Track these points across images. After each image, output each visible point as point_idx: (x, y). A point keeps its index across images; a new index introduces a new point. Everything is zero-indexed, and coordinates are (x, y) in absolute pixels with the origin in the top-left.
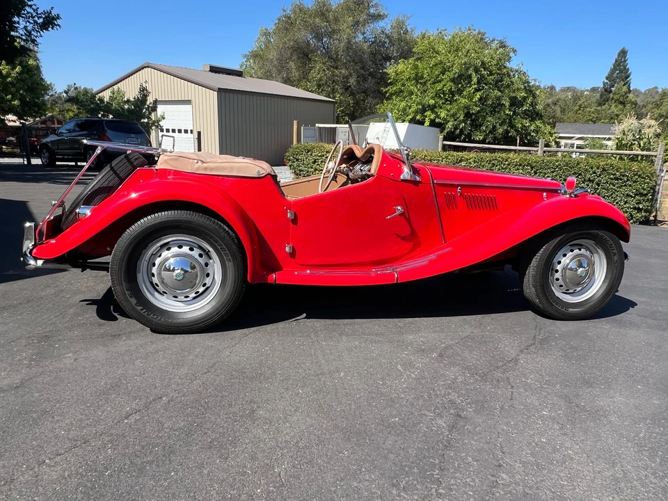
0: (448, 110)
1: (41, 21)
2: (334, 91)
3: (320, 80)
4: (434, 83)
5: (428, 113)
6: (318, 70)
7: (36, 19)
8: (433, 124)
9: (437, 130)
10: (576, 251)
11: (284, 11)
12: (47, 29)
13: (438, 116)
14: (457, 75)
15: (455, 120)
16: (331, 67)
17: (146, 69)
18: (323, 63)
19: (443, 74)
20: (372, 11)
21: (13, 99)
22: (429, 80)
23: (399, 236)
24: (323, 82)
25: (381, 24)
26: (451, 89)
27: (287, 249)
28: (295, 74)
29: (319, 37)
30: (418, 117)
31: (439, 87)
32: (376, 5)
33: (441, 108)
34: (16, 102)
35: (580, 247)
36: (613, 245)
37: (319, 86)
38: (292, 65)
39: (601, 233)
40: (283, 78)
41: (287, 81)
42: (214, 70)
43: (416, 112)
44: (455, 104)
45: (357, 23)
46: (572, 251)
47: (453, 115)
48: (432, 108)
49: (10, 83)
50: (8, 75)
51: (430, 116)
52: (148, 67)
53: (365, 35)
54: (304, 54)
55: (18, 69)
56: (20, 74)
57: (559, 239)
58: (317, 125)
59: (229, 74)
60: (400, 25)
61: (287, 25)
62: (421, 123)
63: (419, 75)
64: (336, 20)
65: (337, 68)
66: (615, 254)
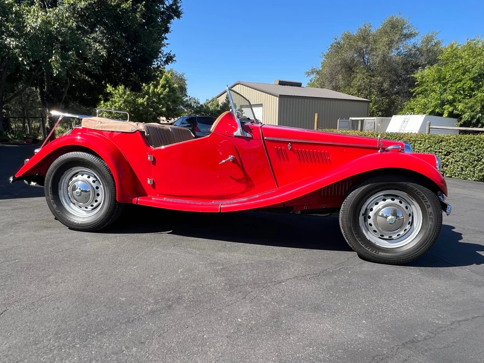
0: (466, 104)
1: (165, 59)
2: (370, 93)
3: (360, 86)
4: (455, 82)
5: (446, 107)
6: (360, 78)
7: (162, 58)
8: (451, 115)
9: (456, 120)
10: (389, 201)
11: (336, 39)
12: (168, 64)
13: (456, 109)
14: (477, 74)
15: (473, 111)
16: (369, 75)
17: (237, 85)
18: (363, 74)
19: (464, 75)
20: (405, 31)
21: (163, 107)
22: (451, 80)
23: (233, 179)
24: (363, 87)
25: (413, 41)
26: (470, 86)
27: (149, 182)
28: (342, 83)
29: (362, 55)
30: (437, 110)
31: (459, 85)
32: (408, 27)
33: (460, 102)
34: (164, 109)
35: (393, 197)
36: (426, 197)
37: (359, 91)
38: (340, 77)
39: (411, 185)
40: (333, 86)
41: (336, 88)
42: (282, 83)
43: (436, 106)
44: (473, 98)
45: (392, 42)
46: (384, 200)
47: (471, 108)
48: (451, 103)
49: (162, 98)
50: (162, 93)
51: (448, 108)
52: (239, 84)
53: (399, 51)
54: (349, 68)
55: (167, 90)
56: (168, 92)
57: (364, 187)
58: (350, 118)
59: (292, 85)
60: (428, 40)
61: (338, 48)
62: (441, 115)
63: (442, 76)
64: (375, 41)
65: (373, 76)
66: (429, 207)
